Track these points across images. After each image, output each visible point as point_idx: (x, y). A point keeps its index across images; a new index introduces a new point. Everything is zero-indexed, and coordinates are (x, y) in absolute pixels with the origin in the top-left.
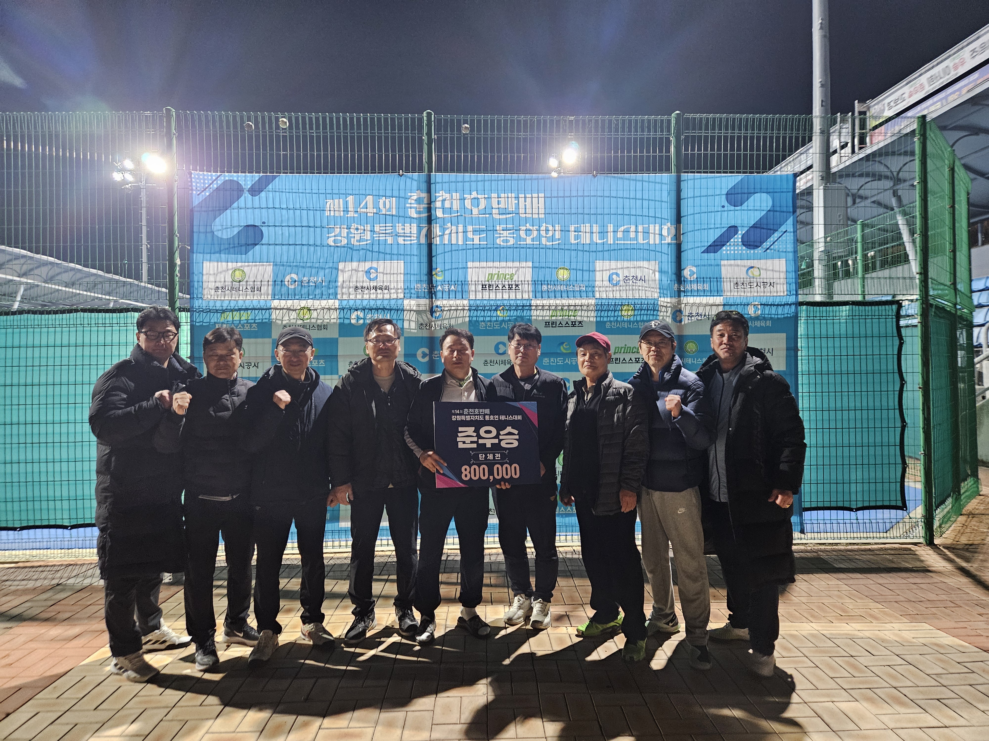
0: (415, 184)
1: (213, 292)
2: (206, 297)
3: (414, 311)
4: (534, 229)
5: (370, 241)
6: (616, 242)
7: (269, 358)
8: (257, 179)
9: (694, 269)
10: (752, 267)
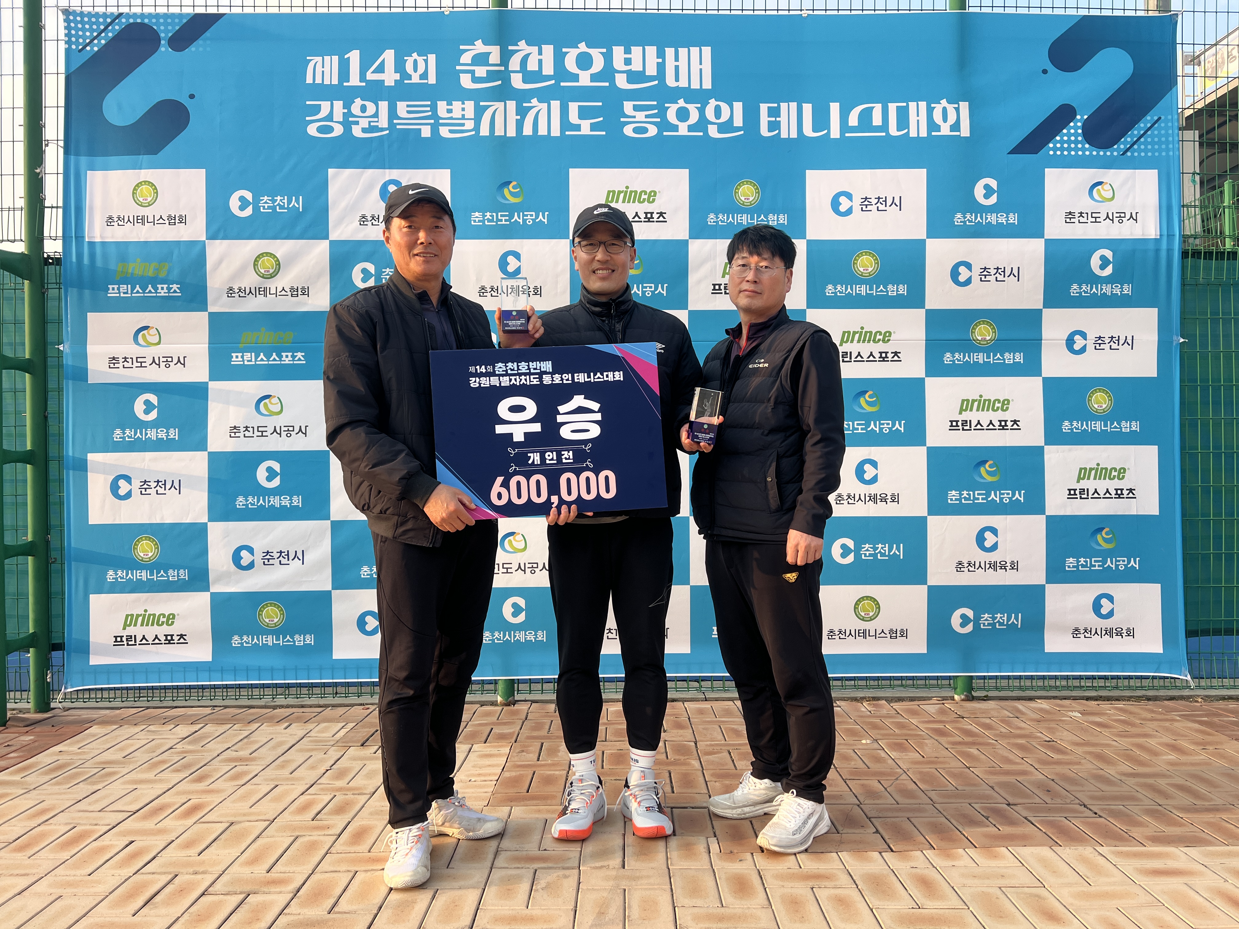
4: (693, 109)
5: (387, 132)
6: (847, 135)
7: (204, 347)
8: (185, 21)
9: (993, 184)
10: (1100, 183)
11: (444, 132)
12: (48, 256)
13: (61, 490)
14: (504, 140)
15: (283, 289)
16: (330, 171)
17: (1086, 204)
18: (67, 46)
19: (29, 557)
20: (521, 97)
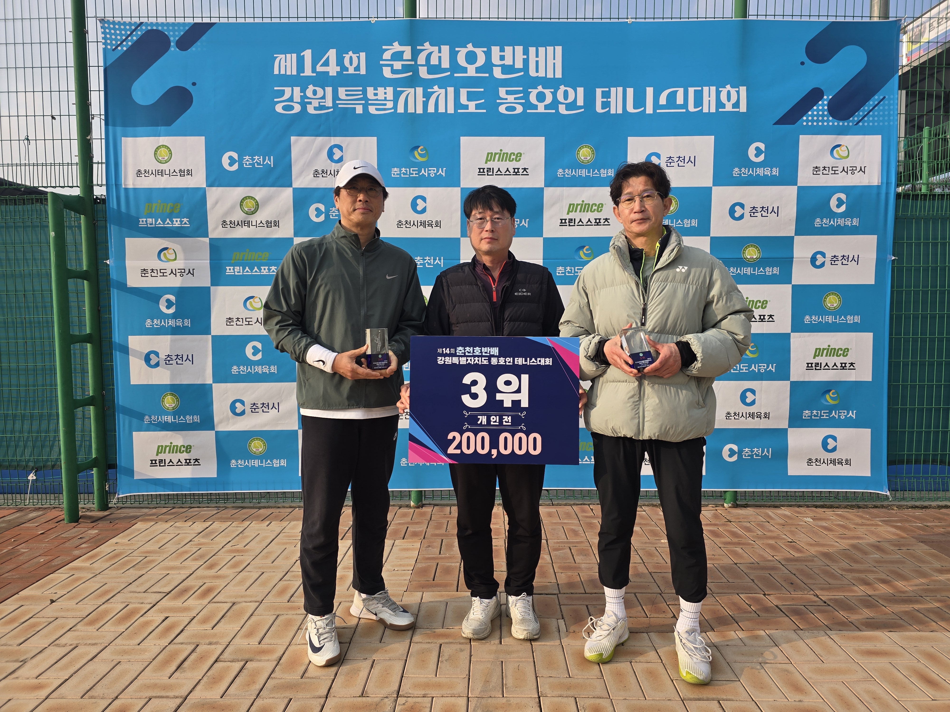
1: (133, 176)
4: (548, 93)
5: (332, 110)
6: (658, 111)
7: (207, 262)
8: (187, 28)
9: (762, 146)
10: (839, 146)
11: (372, 110)
12: (96, 197)
13: (112, 361)
14: (414, 115)
15: (261, 222)
16: (293, 138)
17: (827, 161)
18: (104, 46)
19: (91, 407)
20: (427, 84)
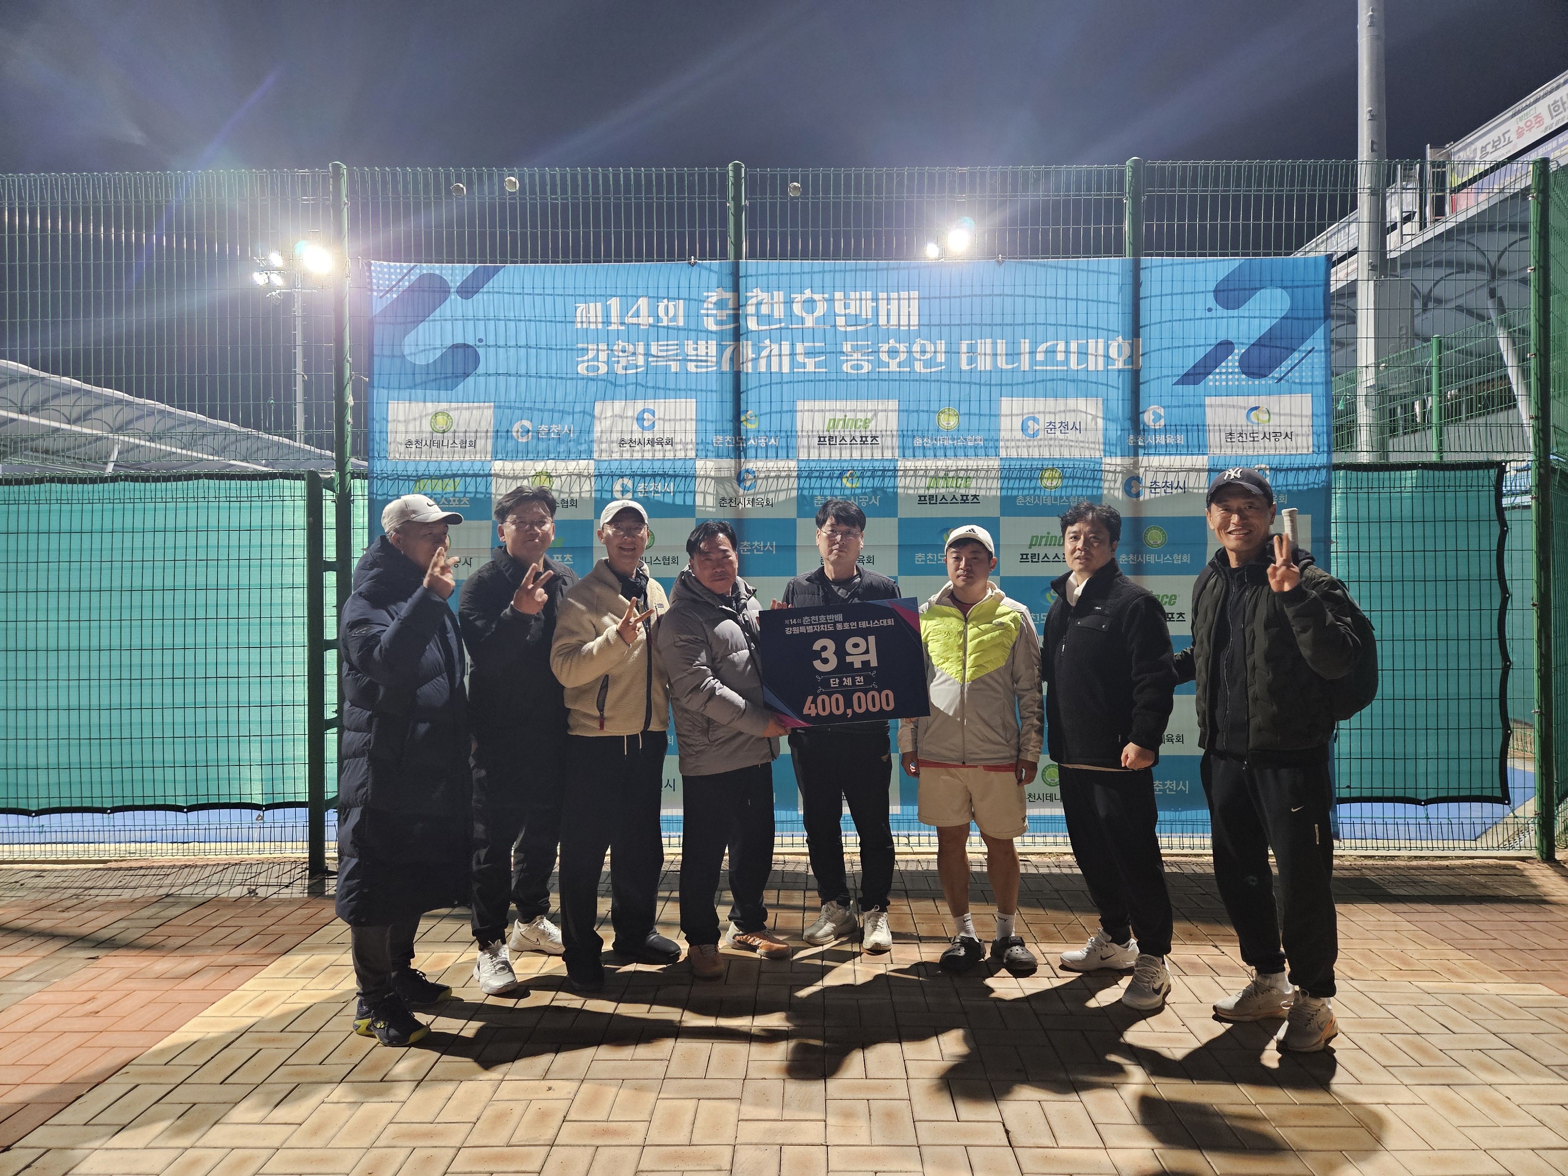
0: (714, 278)
1: (402, 448)
2: (392, 455)
3: (712, 478)
4: (902, 348)
5: (644, 369)
6: (1035, 368)
8: (470, 272)
9: (1162, 409)
10: (1257, 408)
11: (691, 367)
16: (597, 404)
